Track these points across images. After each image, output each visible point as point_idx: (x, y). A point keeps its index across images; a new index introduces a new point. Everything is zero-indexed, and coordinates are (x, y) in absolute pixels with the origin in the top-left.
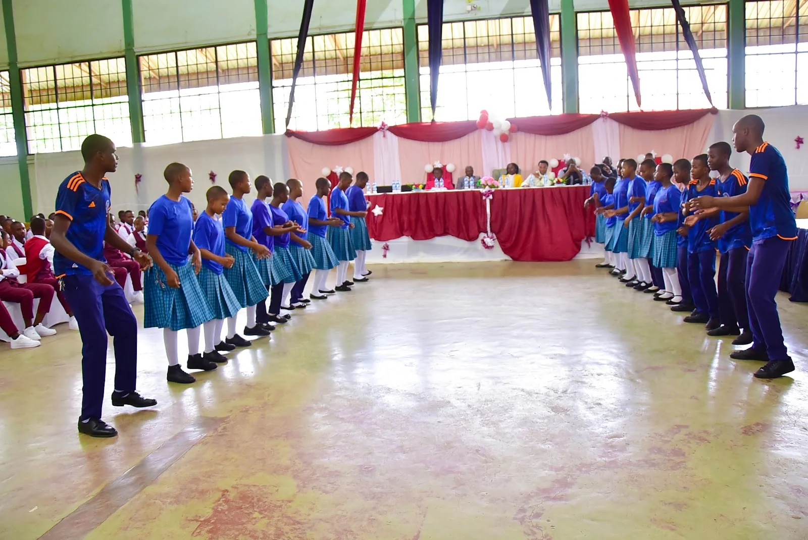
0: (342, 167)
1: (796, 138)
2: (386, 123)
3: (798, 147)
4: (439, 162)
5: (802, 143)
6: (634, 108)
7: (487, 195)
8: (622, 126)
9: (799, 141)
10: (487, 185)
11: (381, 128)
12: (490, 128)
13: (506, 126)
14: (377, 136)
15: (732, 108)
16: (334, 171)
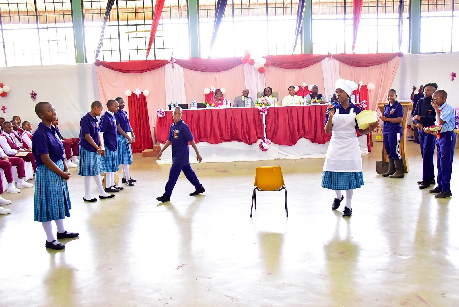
0: (140, 90)
1: (451, 73)
2: (174, 58)
3: (453, 80)
4: (214, 87)
5: (455, 76)
6: (349, 51)
7: (264, 111)
8: (341, 63)
9: (453, 75)
10: (264, 103)
11: (170, 61)
12: (252, 62)
13: (263, 62)
14: (168, 67)
15: (412, 53)
16: (134, 92)
